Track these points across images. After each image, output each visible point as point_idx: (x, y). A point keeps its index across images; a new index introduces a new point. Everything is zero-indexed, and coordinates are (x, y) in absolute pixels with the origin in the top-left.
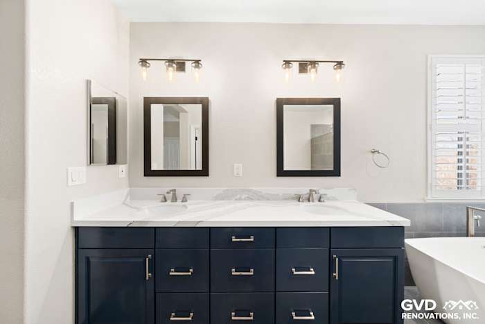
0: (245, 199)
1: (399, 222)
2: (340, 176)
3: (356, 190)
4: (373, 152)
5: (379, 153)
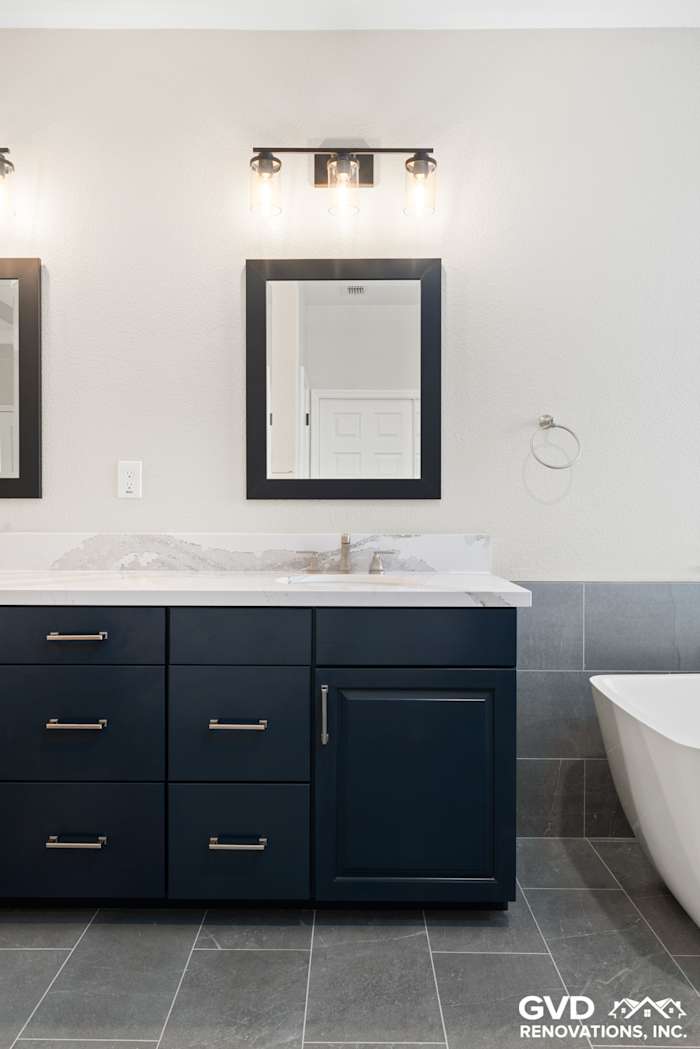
0: (149, 567)
1: (499, 596)
2: (440, 498)
3: (488, 538)
4: (542, 424)
5: (553, 426)
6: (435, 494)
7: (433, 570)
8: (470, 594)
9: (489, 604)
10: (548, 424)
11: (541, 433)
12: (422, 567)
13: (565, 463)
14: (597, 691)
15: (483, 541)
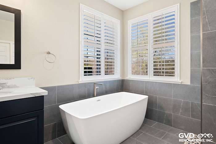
1: (39, 93)
2: (20, 69)
3: (34, 78)
4: (47, 53)
5: (50, 54)
6: (19, 68)
7: (18, 87)
8: (31, 94)
9: (36, 96)
10: (49, 53)
11: (47, 55)
12: (15, 87)
13: (53, 62)
14: (61, 109)
15: (33, 79)
